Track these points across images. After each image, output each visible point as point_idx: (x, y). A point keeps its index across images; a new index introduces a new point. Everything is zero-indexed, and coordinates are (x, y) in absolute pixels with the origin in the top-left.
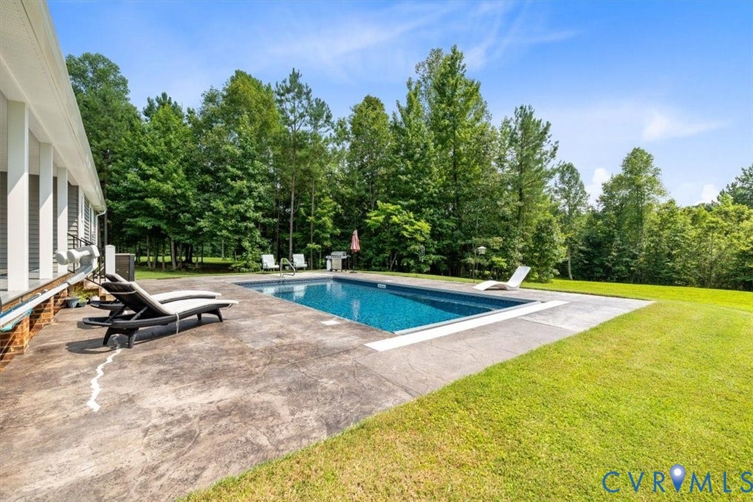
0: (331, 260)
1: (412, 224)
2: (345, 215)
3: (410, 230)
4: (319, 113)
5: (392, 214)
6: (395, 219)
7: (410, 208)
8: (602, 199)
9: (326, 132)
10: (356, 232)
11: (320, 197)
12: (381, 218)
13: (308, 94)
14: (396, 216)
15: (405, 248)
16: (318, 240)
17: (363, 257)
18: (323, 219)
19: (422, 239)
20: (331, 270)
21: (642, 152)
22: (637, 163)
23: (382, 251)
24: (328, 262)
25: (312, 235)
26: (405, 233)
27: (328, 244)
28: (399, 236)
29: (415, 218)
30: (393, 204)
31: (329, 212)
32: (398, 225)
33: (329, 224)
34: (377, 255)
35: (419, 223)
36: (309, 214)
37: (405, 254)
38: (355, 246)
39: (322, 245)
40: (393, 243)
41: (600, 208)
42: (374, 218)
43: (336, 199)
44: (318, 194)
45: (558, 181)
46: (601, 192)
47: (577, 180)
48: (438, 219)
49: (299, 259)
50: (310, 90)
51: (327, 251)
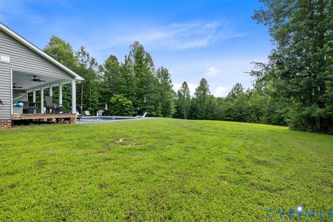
0: (98, 113)
1: (126, 101)
2: (103, 98)
3: (125, 103)
4: (93, 62)
5: (119, 98)
6: (120, 100)
7: (126, 96)
8: (195, 93)
9: (96, 69)
10: (106, 104)
11: (93, 92)
12: (115, 99)
13: (88, 55)
14: (121, 99)
15: (124, 109)
16: (92, 106)
17: (110, 112)
18: (94, 99)
19: (129, 106)
20: (98, 116)
21: (205, 79)
22: (203, 82)
23: (116, 110)
24: (97, 113)
25: (90, 105)
26: (124, 105)
27: (97, 108)
28: (122, 105)
29: (127, 100)
30: (119, 95)
31: (97, 97)
32: (121, 102)
33: (97, 101)
34: (115, 112)
35: (129, 101)
36: (89, 98)
37: (124, 111)
38: (106, 108)
39: (94, 108)
40: (120, 108)
41: (195, 96)
42: (113, 100)
43: (99, 92)
44: (93, 90)
45: (182, 87)
46: (195, 92)
47: (187, 87)
48: (135, 100)
49: (87, 113)
50: (89, 54)
51: (97, 110)
